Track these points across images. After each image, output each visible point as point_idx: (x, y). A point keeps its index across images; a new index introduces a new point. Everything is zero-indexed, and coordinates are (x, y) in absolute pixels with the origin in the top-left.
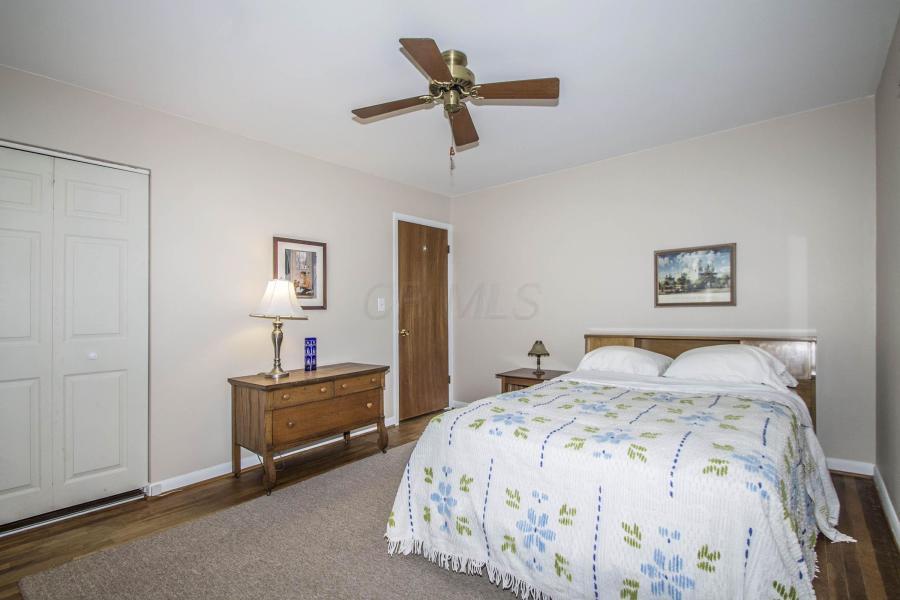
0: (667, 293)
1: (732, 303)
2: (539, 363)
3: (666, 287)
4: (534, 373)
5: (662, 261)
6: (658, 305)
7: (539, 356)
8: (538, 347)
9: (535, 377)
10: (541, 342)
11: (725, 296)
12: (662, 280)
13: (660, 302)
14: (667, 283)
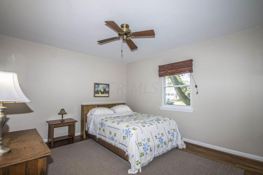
0: (97, 94)
1: (109, 97)
2: (62, 117)
3: (96, 92)
4: (60, 121)
5: (96, 86)
6: (95, 96)
7: (62, 114)
8: (63, 111)
9: (61, 122)
10: (64, 109)
11: (107, 95)
12: (96, 90)
13: (96, 96)
14: (97, 91)
